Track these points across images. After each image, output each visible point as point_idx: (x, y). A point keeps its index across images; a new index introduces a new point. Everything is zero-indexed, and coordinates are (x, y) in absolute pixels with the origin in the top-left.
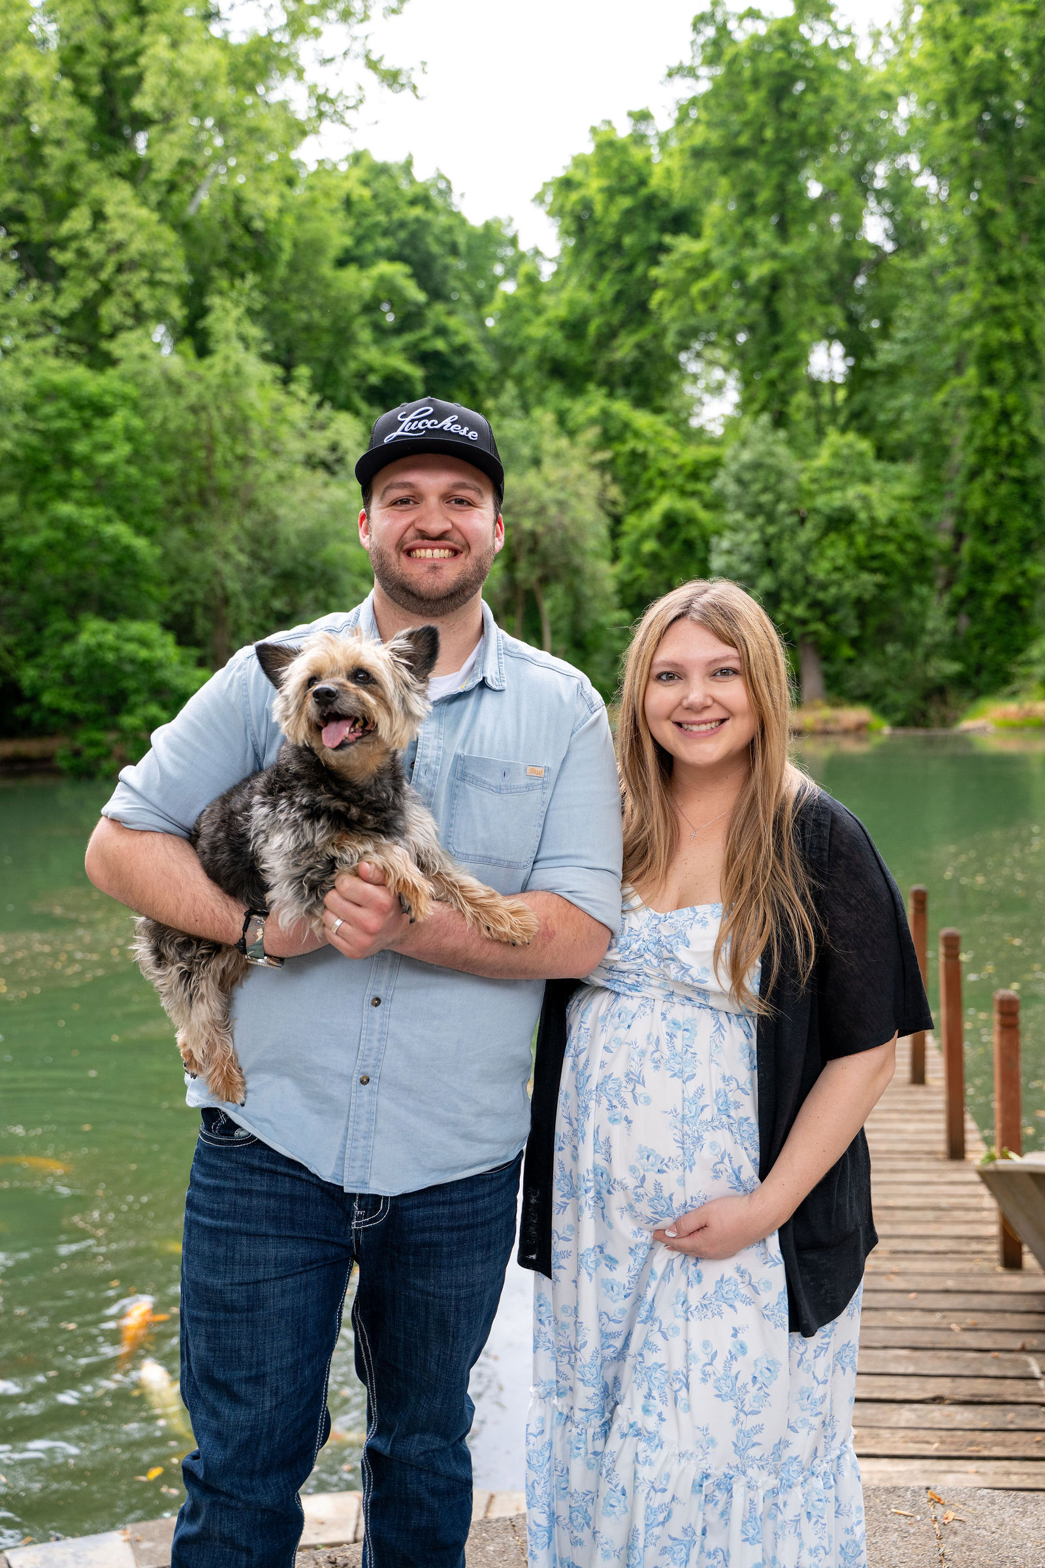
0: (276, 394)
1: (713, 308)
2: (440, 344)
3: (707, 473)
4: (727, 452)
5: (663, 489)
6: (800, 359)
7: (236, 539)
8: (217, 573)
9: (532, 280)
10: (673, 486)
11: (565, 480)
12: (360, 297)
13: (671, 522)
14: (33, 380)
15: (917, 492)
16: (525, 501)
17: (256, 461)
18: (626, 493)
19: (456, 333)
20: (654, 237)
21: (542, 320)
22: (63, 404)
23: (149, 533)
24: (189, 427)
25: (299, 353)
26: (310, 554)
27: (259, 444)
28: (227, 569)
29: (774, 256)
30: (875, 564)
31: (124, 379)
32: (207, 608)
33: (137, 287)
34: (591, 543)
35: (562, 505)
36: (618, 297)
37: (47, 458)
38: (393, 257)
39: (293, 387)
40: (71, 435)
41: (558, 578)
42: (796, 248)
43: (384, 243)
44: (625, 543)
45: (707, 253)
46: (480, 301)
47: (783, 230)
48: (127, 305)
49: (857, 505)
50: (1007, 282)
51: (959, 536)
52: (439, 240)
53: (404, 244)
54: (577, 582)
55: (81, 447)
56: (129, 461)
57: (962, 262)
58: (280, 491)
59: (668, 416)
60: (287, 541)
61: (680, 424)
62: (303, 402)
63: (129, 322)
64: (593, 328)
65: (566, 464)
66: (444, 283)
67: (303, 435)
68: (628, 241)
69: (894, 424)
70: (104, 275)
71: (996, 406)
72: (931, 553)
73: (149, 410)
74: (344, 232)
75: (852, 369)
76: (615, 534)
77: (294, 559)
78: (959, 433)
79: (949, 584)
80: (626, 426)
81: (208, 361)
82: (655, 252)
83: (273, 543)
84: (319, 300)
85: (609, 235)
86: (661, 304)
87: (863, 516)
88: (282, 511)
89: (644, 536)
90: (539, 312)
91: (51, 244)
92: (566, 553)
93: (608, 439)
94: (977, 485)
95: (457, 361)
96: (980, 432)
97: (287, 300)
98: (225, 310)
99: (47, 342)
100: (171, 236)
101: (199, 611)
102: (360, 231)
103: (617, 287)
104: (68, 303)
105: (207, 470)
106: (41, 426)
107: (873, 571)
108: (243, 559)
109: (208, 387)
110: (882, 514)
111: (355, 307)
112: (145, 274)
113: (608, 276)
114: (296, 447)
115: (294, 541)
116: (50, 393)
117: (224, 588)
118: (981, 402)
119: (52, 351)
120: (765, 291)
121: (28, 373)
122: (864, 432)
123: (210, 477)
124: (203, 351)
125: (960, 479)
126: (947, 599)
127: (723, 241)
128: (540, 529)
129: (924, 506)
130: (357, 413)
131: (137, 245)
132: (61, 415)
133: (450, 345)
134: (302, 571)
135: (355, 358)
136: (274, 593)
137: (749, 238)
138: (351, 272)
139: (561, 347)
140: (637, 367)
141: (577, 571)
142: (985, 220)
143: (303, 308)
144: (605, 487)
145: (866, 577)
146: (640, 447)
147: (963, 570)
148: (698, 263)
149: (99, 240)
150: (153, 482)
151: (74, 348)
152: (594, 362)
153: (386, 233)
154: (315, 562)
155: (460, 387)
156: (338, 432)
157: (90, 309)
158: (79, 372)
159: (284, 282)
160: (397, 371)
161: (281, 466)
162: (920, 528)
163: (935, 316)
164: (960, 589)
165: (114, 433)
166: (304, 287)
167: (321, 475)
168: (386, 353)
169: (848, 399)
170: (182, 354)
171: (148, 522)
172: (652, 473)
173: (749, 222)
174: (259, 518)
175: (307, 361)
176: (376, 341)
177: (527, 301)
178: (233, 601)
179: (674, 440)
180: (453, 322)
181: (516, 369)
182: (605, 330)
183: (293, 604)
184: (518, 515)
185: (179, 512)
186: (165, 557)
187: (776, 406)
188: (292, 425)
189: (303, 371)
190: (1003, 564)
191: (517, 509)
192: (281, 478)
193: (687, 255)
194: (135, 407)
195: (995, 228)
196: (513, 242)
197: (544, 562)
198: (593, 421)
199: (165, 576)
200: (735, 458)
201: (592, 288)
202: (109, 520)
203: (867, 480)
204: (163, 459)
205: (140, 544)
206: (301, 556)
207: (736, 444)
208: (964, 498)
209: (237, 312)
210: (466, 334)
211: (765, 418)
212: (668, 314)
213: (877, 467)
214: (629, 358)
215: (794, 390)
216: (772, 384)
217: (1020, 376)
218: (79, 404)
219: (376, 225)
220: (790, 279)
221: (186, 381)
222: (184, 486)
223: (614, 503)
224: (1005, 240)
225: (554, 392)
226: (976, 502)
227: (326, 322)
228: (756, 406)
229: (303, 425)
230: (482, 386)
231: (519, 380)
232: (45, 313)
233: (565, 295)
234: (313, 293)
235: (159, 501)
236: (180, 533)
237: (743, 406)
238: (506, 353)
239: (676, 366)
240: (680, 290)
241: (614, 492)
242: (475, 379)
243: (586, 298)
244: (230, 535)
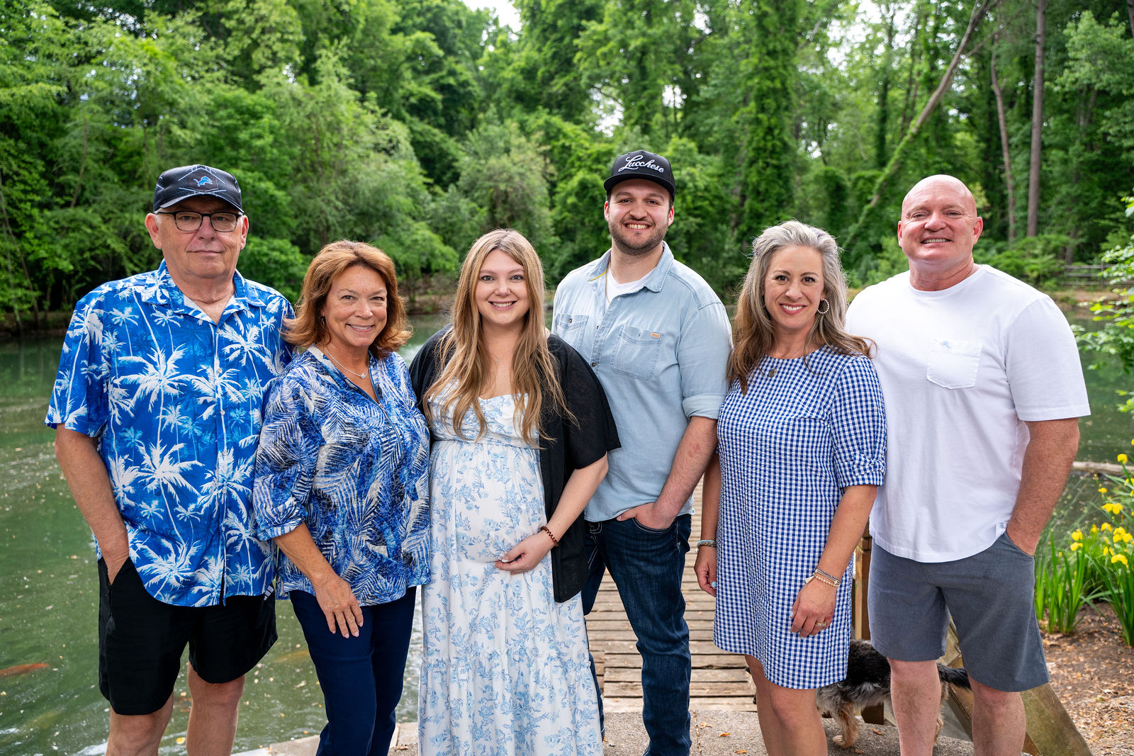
0: (356, 108)
1: (608, 64)
2: (451, 81)
3: (605, 159)
4: (615, 147)
5: (580, 167)
6: (657, 95)
7: (335, 192)
8: (322, 212)
9: (504, 44)
10: (585, 166)
11: (523, 161)
12: (406, 51)
13: (584, 186)
14: (211, 97)
15: (720, 172)
16: (501, 173)
17: (346, 147)
18: (559, 170)
19: (461, 74)
20: (575, 21)
21: (511, 67)
22: (231, 110)
23: (284, 188)
24: (306, 126)
25: (368, 84)
26: (377, 202)
27: (347, 138)
28: (327, 209)
29: (644, 34)
30: (697, 212)
31: (265, 96)
32: (316, 231)
33: (274, 43)
34: (538, 198)
35: (521, 175)
36: (554, 56)
37: (222, 142)
38: (424, 30)
39: (366, 104)
40: (236, 128)
41: (519, 217)
42: (656, 31)
43: (418, 20)
44: (557, 198)
45: (606, 31)
46: (475, 56)
47: (649, 20)
48: (268, 53)
49: (688, 178)
50: (772, 54)
51: (743, 197)
52: (449, 18)
53: (429, 21)
54: (530, 220)
55: (243, 136)
56: (272, 146)
57: (748, 41)
58: (358, 164)
59: (583, 125)
60: (364, 194)
61: (589, 131)
62: (373, 112)
63: (270, 63)
64: (539, 74)
65: (524, 152)
66: (454, 44)
67: (374, 133)
68: (560, 23)
69: (708, 133)
70: (254, 36)
71: (766, 124)
72: (728, 206)
73: (281, 115)
74: (395, 13)
75: (685, 100)
76: (552, 193)
77: (368, 205)
78: (745, 139)
79: (737, 224)
80: (559, 130)
81: (317, 87)
82: (577, 30)
83: (356, 193)
84: (381, 53)
85: (550, 19)
86: (579, 60)
87: (690, 185)
88: (359, 177)
89: (569, 194)
90: (509, 64)
91: (221, 15)
92: (524, 203)
93: (549, 138)
94: (753, 169)
95: (461, 91)
96: (756, 138)
97: (362, 52)
98: (327, 56)
99: (220, 74)
100: (294, 13)
101: (312, 234)
102: (404, 12)
103: (554, 50)
104: (234, 50)
105: (316, 151)
106: (216, 124)
107: (696, 216)
108: (339, 204)
109: (317, 103)
110: (701, 184)
111: (402, 58)
112: (279, 35)
113: (549, 43)
114: (368, 139)
115: (368, 194)
116: (223, 104)
117: (327, 221)
118: (757, 121)
119: (223, 79)
120: (639, 55)
121: (209, 92)
122: (692, 137)
123: (318, 155)
124: (313, 82)
125: (744, 165)
126: (736, 233)
127: (615, 25)
128: (509, 190)
129: (724, 180)
130: (403, 120)
131: (275, 18)
132: (230, 117)
133: (457, 80)
134: (371, 210)
135: (402, 87)
136: (356, 224)
137: (630, 24)
138: (400, 37)
139: (522, 84)
140: (565, 96)
141: (530, 214)
142: (761, 18)
143: (372, 57)
144: (546, 164)
145: (692, 219)
146: (567, 144)
147: (746, 216)
148: (601, 37)
149: (251, 14)
150: (286, 158)
151: (235, 78)
152: (541, 93)
153: (419, 14)
154: (380, 206)
155: (463, 106)
156: (394, 132)
157: (246, 55)
158: (241, 92)
159: (360, 42)
160: (427, 96)
161: (360, 150)
162: (723, 192)
163: (732, 72)
164: (743, 227)
165: (263, 128)
166: (372, 45)
167: (382, 156)
168: (420, 85)
169: (683, 118)
170: (301, 83)
171: (283, 182)
172: (573, 158)
173: (630, 14)
174: (348, 180)
175: (374, 88)
176: (414, 78)
177: (503, 57)
178: (332, 228)
179: (586, 139)
180: (459, 68)
181: (496, 96)
182: (547, 74)
183: (367, 231)
184: (496, 181)
185: (299, 175)
186: (293, 201)
187: (644, 121)
188: (366, 127)
189: (372, 94)
190: (767, 213)
191: (495, 178)
192: (360, 157)
193: (595, 32)
194: (274, 113)
195: (767, 22)
196: (496, 22)
197: (511, 209)
198: (540, 128)
199: (293, 213)
200: (620, 151)
201: (540, 50)
202: (260, 180)
203: (693, 165)
204: (290, 146)
205: (280, 194)
206: (372, 203)
207: (621, 142)
208: (747, 176)
209: (335, 59)
210: (467, 75)
211: (637, 128)
212: (582, 66)
213: (700, 157)
214: (560, 91)
215: (654, 112)
216: (642, 108)
217: (778, 107)
218: (241, 111)
219: (414, 9)
220: (653, 48)
221: (304, 99)
222: (302, 160)
223: (552, 175)
224: (771, 29)
225: (517, 111)
226: (754, 178)
227: (385, 66)
228: (632, 121)
229: (373, 127)
230: (476, 106)
231: (498, 102)
232: (218, 57)
233: (524, 54)
234: (378, 48)
235: (289, 169)
236: (301, 188)
237: (625, 121)
238: (490, 87)
239: (587, 96)
240: (591, 53)
241: (552, 169)
242: (471, 101)
243: (535, 55)
244: (331, 190)
